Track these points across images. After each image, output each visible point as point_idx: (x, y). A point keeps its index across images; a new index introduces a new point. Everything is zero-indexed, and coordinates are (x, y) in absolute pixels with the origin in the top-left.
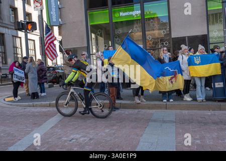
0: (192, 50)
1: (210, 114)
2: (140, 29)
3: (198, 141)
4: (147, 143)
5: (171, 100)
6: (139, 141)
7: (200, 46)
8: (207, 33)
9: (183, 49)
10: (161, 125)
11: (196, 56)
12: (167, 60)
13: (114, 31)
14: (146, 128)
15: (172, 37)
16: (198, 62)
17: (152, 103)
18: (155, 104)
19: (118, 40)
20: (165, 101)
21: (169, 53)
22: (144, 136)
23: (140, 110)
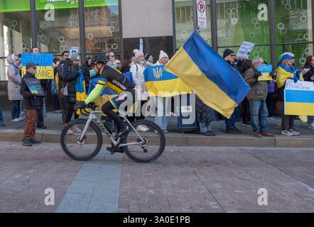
0: (151, 58)
1: (172, 151)
2: (77, 23)
3: (151, 191)
4: (76, 195)
6: (65, 192)
7: (162, 52)
8: (172, 35)
9: (137, 56)
10: (101, 167)
11: (155, 67)
13: (38, 24)
14: (78, 171)
15: (124, 37)
16: (158, 76)
19: (43, 38)
21: (117, 61)
22: (74, 184)
23: (71, 144)
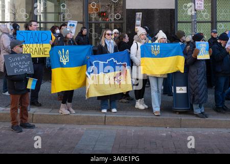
5: (114, 110)
8: (174, 8)
9: (139, 34)
11: (154, 45)
12: (111, 49)
15: (127, 8)
16: (156, 53)
17: (85, 114)
18: (89, 117)
20: (105, 111)
